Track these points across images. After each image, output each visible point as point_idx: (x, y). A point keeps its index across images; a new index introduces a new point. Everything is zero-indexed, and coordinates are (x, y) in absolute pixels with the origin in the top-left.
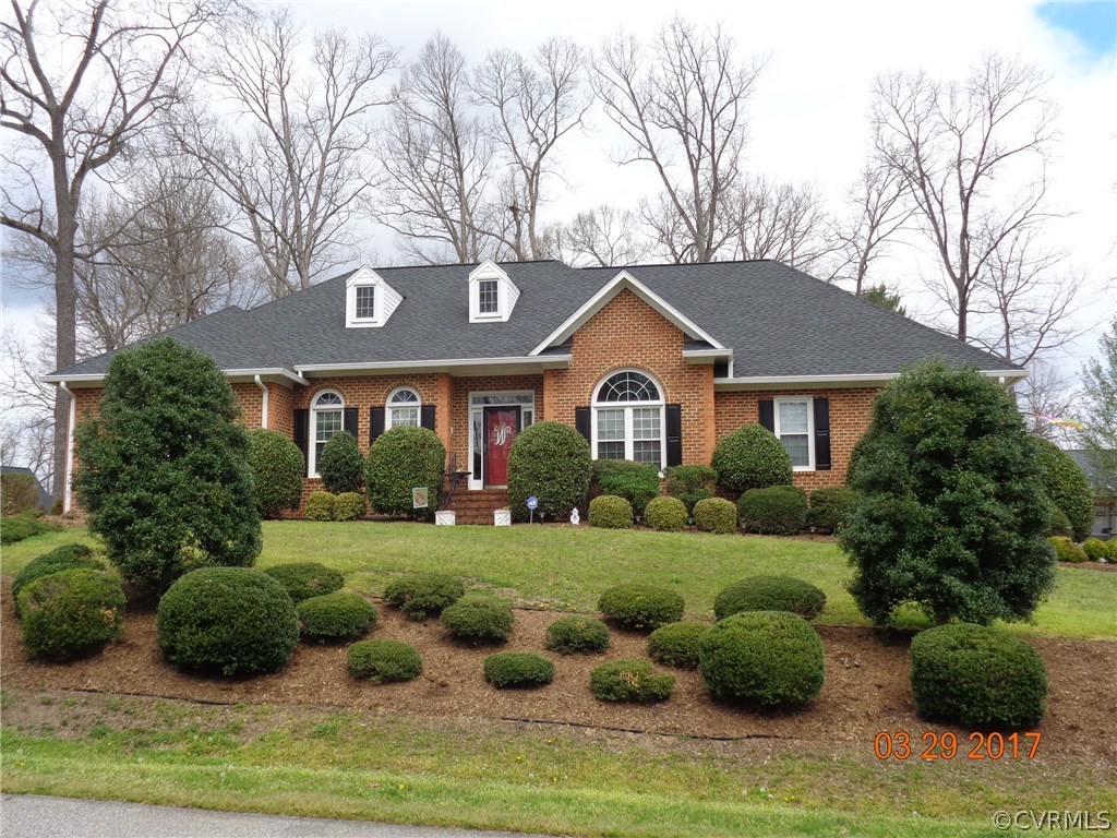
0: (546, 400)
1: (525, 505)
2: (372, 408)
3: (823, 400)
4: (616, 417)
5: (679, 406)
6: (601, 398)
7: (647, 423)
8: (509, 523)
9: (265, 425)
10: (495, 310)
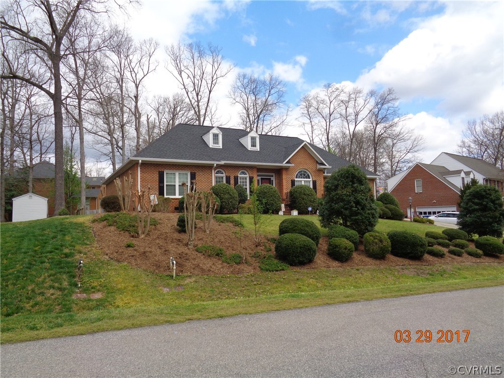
0: (283, 177)
1: (307, 209)
2: (234, 177)
5: (315, 181)
8: (297, 214)
10: (256, 147)
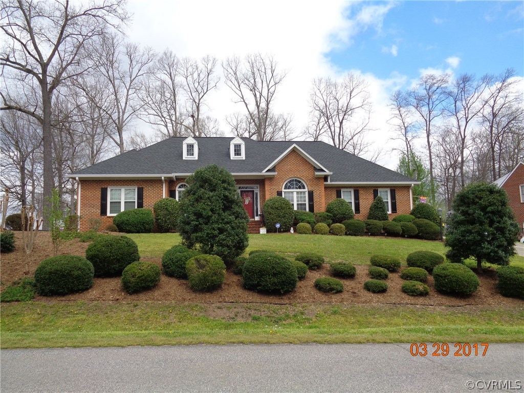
0: (266, 189)
1: (275, 226)
3: (357, 190)
4: (291, 195)
5: (313, 191)
6: (285, 188)
7: (301, 197)
8: (266, 233)
9: (164, 197)
10: (240, 155)
